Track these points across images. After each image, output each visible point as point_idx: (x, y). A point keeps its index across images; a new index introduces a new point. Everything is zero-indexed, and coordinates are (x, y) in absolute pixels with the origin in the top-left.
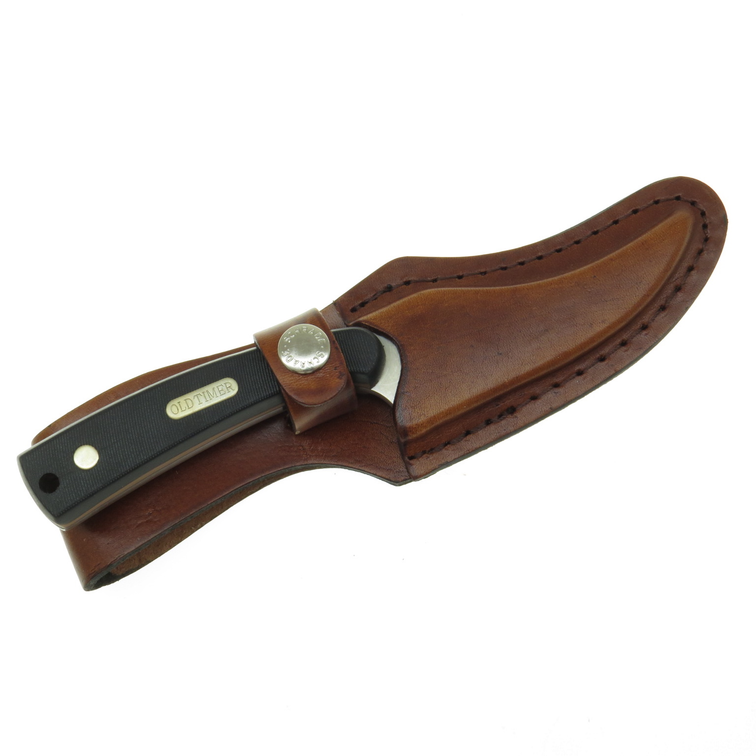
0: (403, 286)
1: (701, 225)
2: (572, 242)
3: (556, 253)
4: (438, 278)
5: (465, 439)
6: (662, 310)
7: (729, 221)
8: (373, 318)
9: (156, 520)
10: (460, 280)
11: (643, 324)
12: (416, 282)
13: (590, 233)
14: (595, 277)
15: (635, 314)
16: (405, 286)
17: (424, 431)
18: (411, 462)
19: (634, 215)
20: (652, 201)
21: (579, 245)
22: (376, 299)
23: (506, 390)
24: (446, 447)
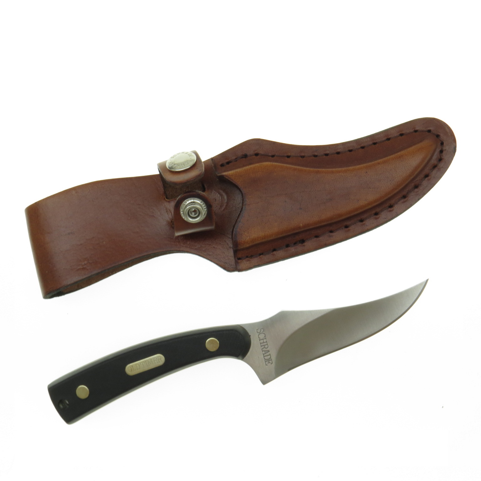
0: (254, 156)
1: (439, 150)
2: (359, 147)
3: (349, 152)
4: (275, 155)
5: (272, 253)
6: (404, 198)
7: (457, 151)
8: (231, 175)
9: (88, 268)
10: (288, 159)
11: (390, 205)
12: (262, 155)
13: (371, 143)
14: (367, 172)
15: (385, 198)
16: (255, 156)
17: (248, 246)
18: (239, 261)
19: (400, 136)
20: (413, 130)
21: (363, 149)
22: (236, 161)
23: (300, 230)
24: (261, 256)
